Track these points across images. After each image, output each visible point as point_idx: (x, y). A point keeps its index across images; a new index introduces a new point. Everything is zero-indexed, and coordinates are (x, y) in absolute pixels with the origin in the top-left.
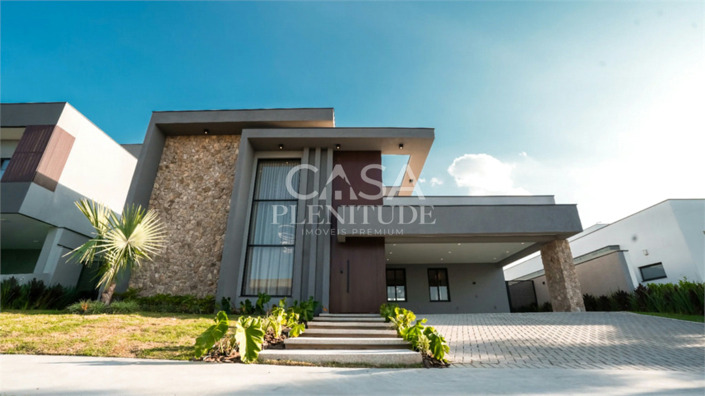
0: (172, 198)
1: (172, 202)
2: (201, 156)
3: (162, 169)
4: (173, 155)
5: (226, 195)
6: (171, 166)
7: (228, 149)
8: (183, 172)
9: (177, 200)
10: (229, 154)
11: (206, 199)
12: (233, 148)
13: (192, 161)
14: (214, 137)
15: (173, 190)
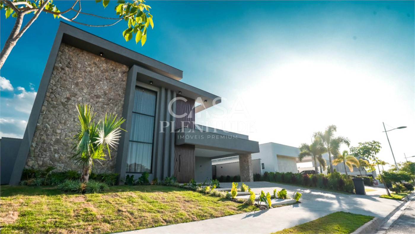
0: (68, 95)
1: (68, 99)
2: (93, 69)
3: (58, 70)
4: (69, 60)
5: (113, 104)
6: (67, 69)
7: (114, 71)
8: (78, 78)
9: (73, 98)
10: (114, 75)
11: (98, 103)
12: (117, 71)
13: (85, 71)
14: (103, 59)
15: (69, 90)
